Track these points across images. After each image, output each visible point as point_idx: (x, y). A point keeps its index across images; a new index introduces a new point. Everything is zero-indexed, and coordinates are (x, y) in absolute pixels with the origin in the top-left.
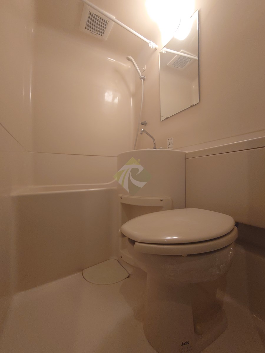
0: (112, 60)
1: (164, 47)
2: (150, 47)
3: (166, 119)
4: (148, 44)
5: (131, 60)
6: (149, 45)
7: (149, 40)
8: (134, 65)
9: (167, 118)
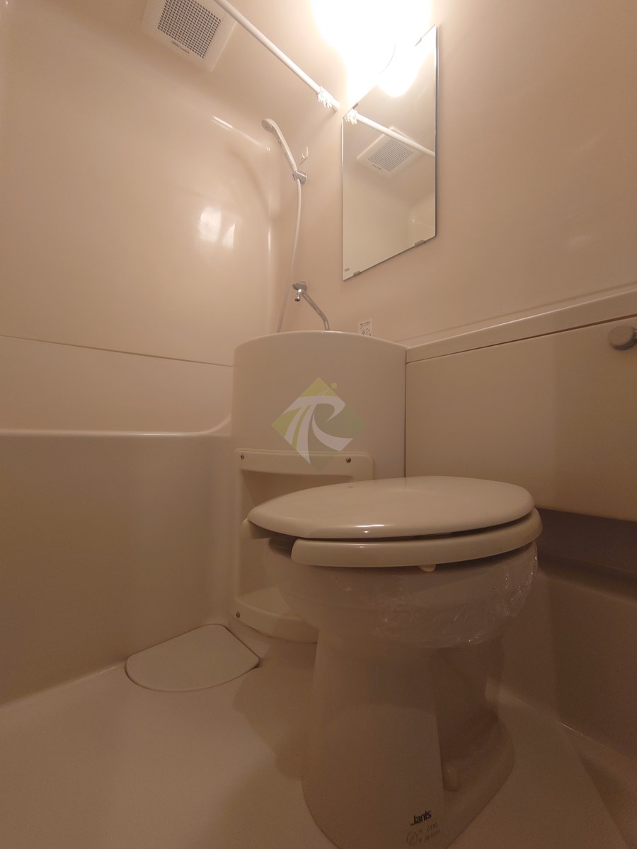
0: (225, 125)
1: (354, 108)
2: (322, 104)
3: (356, 275)
4: (317, 94)
5: (272, 130)
6: (319, 96)
7: (319, 85)
8: (280, 143)
9: (359, 273)
